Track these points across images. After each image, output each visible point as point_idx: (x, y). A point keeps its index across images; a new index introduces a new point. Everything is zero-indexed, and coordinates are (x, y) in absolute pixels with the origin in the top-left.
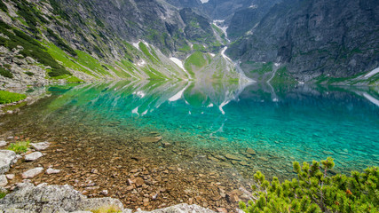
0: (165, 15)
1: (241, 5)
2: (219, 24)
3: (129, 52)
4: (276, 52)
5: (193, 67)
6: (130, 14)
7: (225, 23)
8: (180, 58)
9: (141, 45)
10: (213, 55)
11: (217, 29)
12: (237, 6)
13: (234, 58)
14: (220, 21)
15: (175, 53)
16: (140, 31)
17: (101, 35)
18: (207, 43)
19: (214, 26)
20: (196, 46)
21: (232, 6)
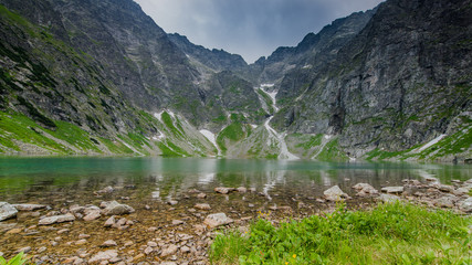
0: (199, 80)
1: (294, 66)
2: (267, 89)
3: (142, 123)
4: (327, 122)
5: (227, 141)
6: (154, 79)
7: (274, 87)
8: (213, 130)
9: (165, 116)
10: (255, 126)
11: (265, 96)
12: (289, 67)
13: (280, 130)
14: (269, 86)
15: (206, 125)
16: (165, 100)
17: (104, 104)
18: (249, 111)
19: (260, 92)
20: (234, 116)
21: (283, 67)
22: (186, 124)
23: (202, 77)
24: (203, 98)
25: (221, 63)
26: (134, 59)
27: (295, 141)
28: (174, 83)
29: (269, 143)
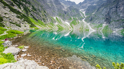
0: (64, 9)
1: (90, 4)
2: (82, 11)
3: (53, 20)
4: (104, 20)
5: (73, 25)
6: (54, 9)
7: (84, 10)
8: (69, 22)
9: (56, 18)
10: (80, 21)
11: (82, 13)
14: (82, 10)
15: (67, 20)
16: (56, 14)
17: (45, 15)
18: (78, 17)
19: (80, 12)
20: (74, 18)
21: (87, 5)
22: (62, 20)
23: (65, 8)
24: (65, 13)
25: (69, 4)
26: (49, 4)
27: (93, 26)
28: (58, 9)
29: (85, 26)
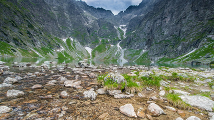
0: (88, 23)
1: (136, 15)
2: (122, 27)
4: (145, 43)
5: (97, 52)
7: (126, 27)
8: (91, 47)
9: (68, 41)
10: (112, 46)
11: (121, 31)
12: (134, 16)
13: (124, 47)
14: (124, 26)
15: (89, 45)
16: (69, 32)
17: (29, 33)
18: (111, 38)
19: (119, 29)
20: (103, 41)
21: (131, 16)
22: (78, 44)
23: (91, 21)
24: (89, 32)
25: (101, 15)
26: (55, 12)
28: (74, 24)
